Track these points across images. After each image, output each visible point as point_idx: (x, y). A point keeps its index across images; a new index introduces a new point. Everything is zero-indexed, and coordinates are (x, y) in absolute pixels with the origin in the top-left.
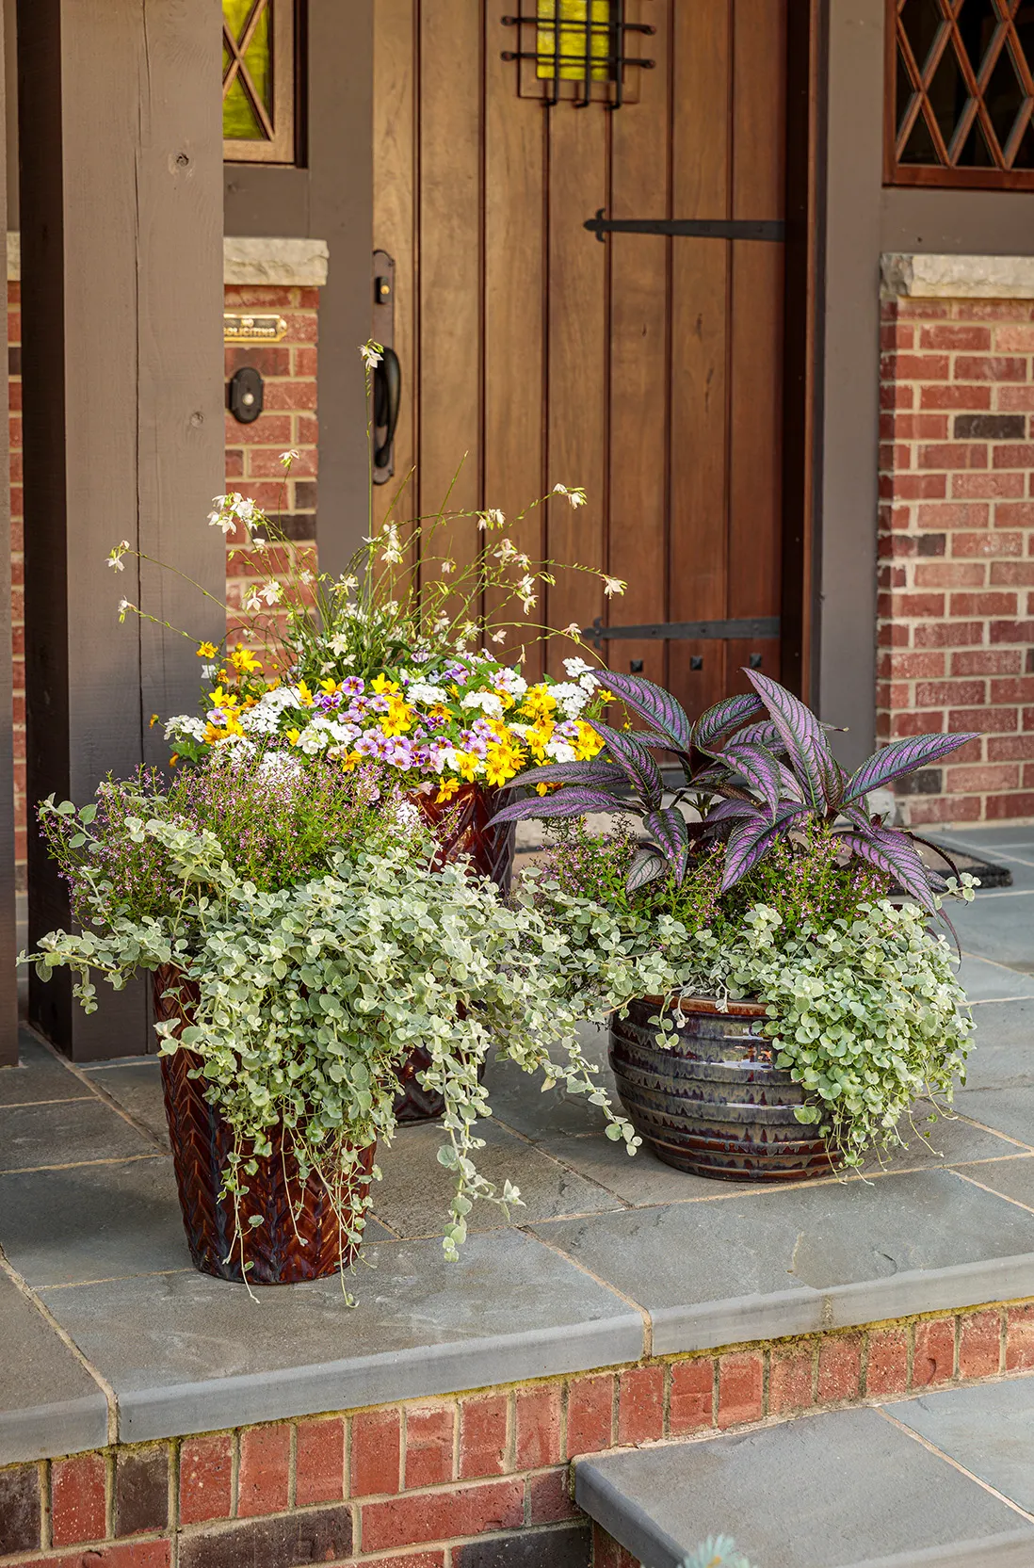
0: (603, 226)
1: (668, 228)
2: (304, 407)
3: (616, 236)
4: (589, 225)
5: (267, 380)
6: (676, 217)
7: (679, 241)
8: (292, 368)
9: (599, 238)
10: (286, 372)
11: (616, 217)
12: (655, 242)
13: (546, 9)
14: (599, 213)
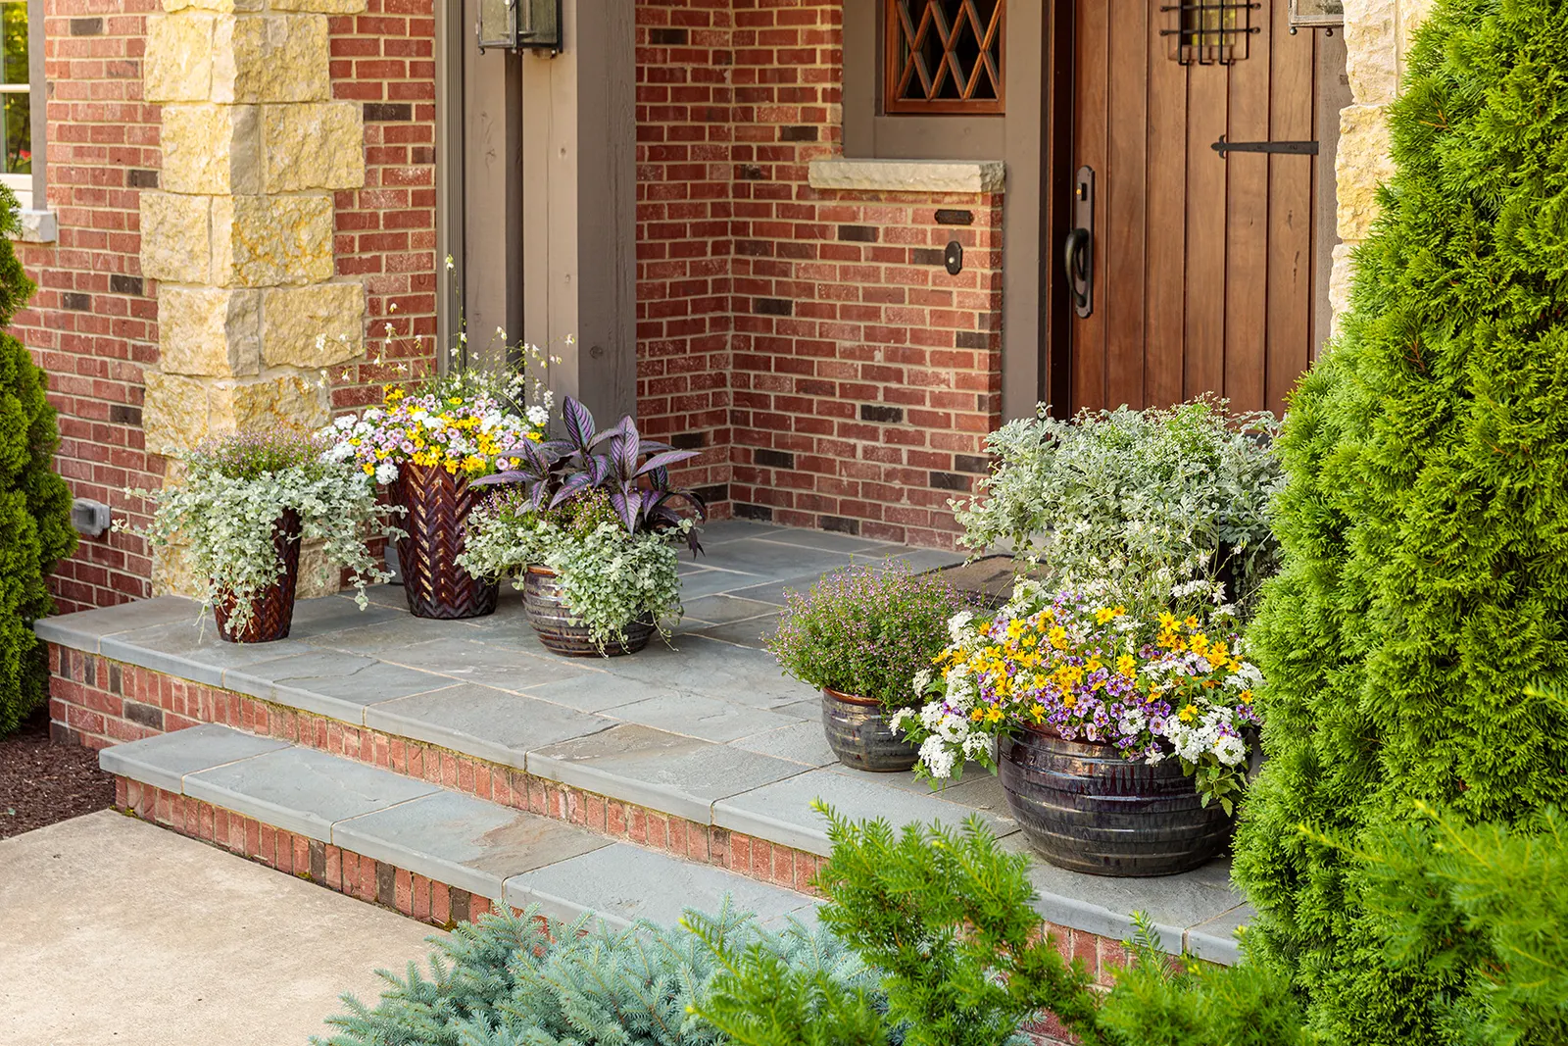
0: (1224, 147)
1: (1269, 148)
2: (983, 266)
3: (1234, 154)
4: (1215, 147)
5: (965, 249)
6: (1275, 139)
7: (1276, 157)
8: (978, 242)
9: (1221, 155)
10: (974, 245)
11: (1233, 140)
12: (1260, 158)
13: (1198, 4)
14: (1222, 138)
